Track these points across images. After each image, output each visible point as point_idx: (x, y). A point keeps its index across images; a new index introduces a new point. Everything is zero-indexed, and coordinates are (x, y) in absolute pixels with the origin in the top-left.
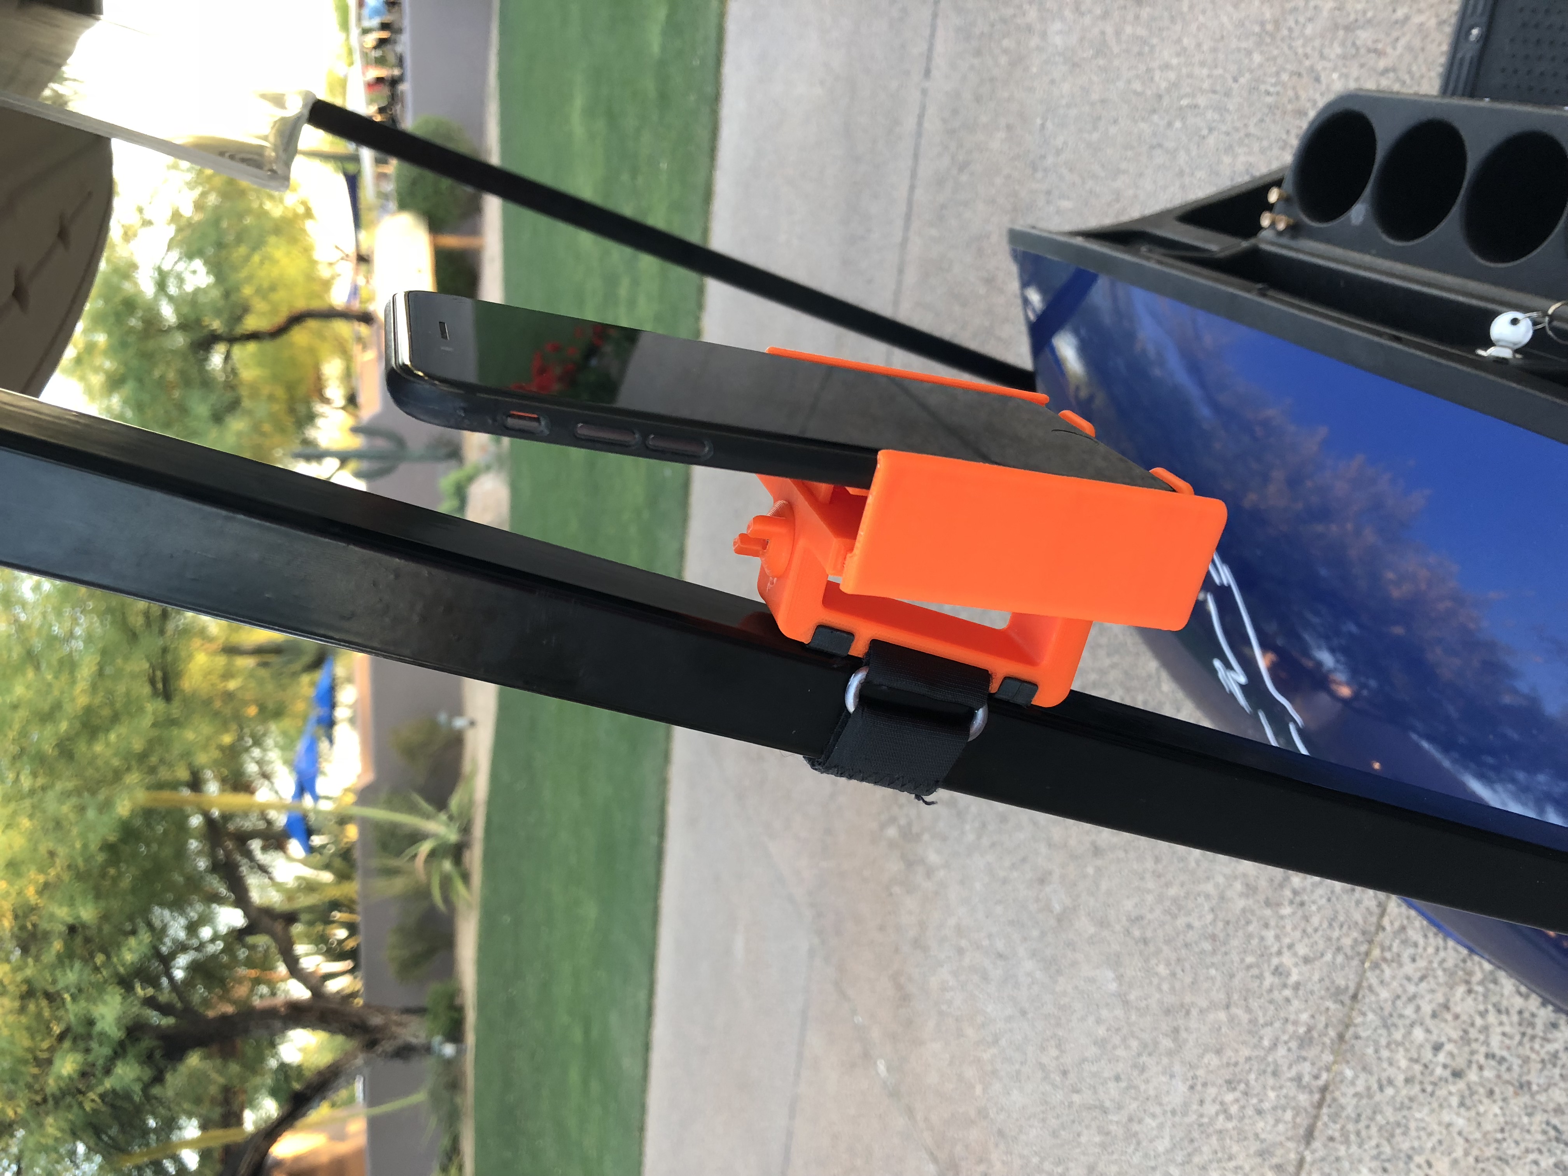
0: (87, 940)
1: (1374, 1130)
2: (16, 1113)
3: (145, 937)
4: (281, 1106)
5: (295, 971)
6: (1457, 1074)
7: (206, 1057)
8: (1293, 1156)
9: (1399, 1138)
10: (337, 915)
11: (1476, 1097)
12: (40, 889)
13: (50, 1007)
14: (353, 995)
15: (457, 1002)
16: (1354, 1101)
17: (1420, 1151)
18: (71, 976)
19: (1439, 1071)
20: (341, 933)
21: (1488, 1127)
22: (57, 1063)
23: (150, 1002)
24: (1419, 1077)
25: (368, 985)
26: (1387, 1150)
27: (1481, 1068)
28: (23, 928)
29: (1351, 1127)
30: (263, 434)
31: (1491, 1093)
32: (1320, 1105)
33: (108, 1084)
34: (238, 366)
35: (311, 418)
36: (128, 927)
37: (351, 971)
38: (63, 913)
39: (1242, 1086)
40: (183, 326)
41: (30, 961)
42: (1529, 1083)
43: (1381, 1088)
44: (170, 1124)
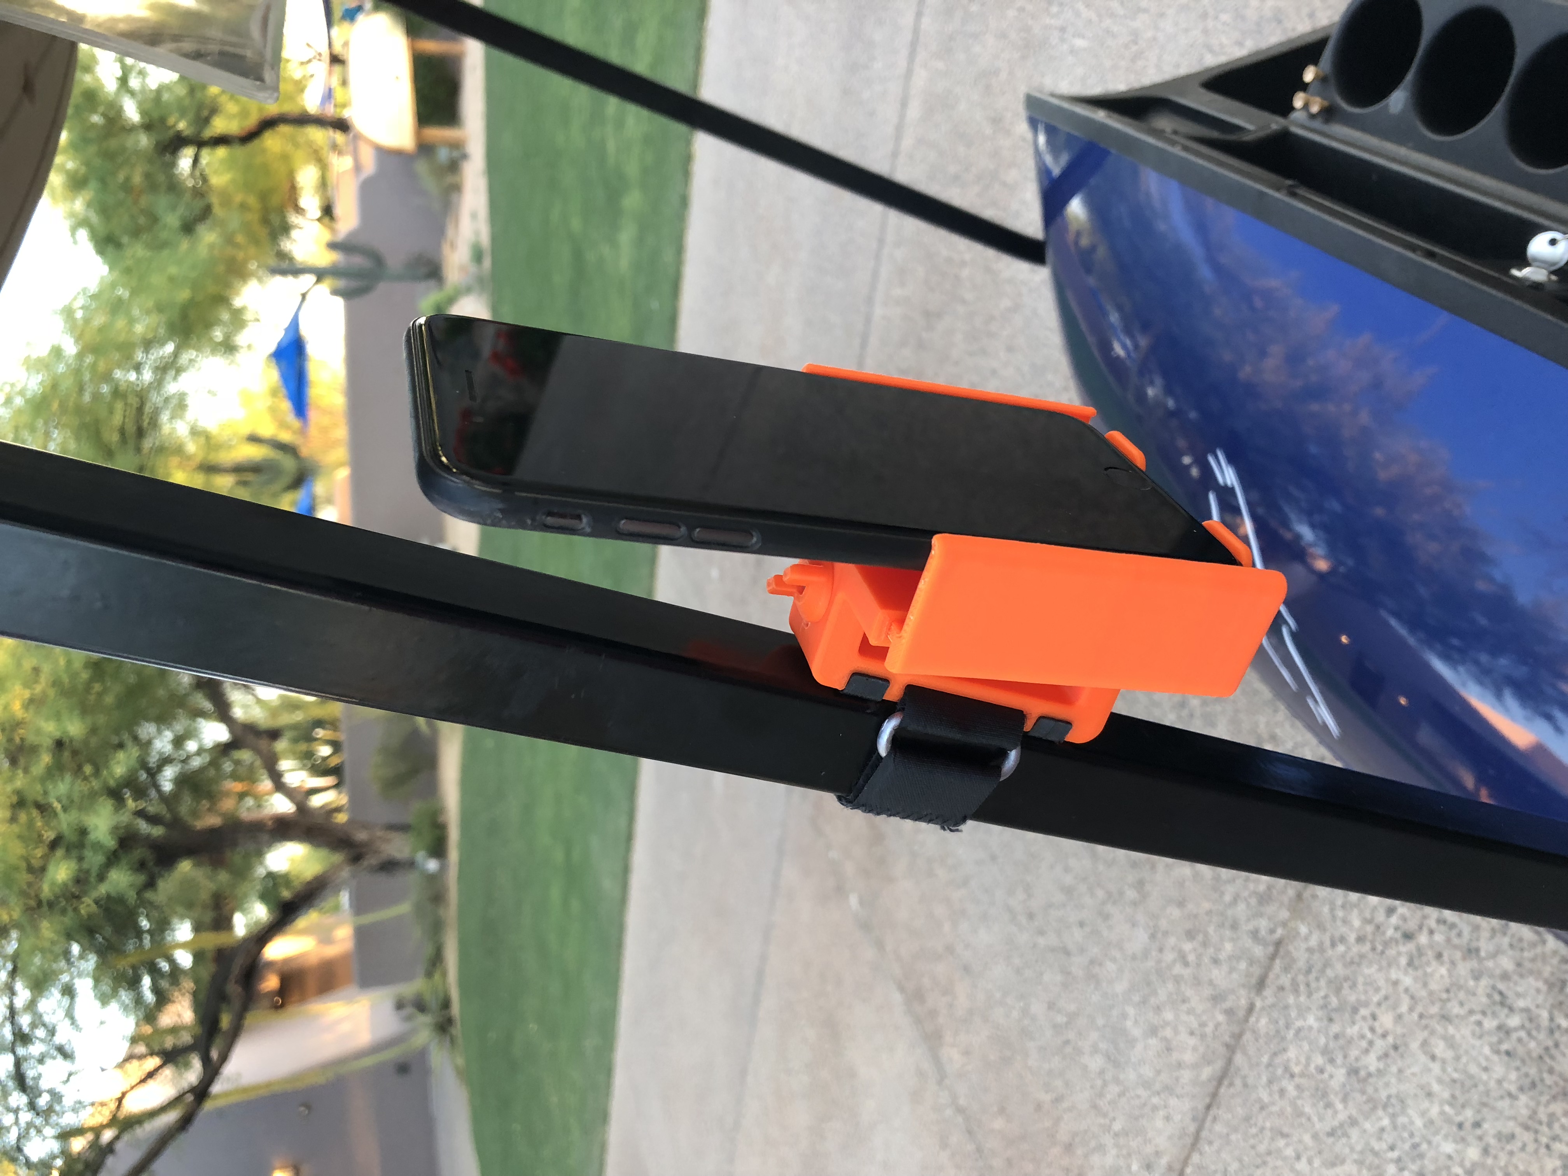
0: (75, 753)
1: (1323, 983)
2: (11, 916)
3: (134, 752)
4: (270, 910)
5: (279, 786)
6: (1408, 936)
7: (197, 865)
8: (1243, 1002)
9: (1346, 991)
10: (320, 733)
11: (1424, 959)
12: (26, 704)
13: (43, 817)
14: (338, 810)
15: (441, 819)
16: (1306, 955)
17: (1366, 1004)
18: (62, 787)
19: (1390, 933)
20: (325, 751)
21: (1434, 986)
22: (51, 868)
23: (141, 814)
24: (1370, 937)
25: (352, 800)
26: (1334, 1001)
27: (1431, 932)
28: (10, 740)
29: (1301, 978)
30: (237, 246)
31: (1439, 956)
32: (1273, 957)
33: (103, 889)
34: (207, 171)
35: (285, 229)
36: (115, 740)
37: (336, 786)
38: (50, 728)
39: (1200, 937)
40: (148, 127)
41: (20, 772)
42: (1477, 950)
43: (1333, 945)
44: (162, 926)
